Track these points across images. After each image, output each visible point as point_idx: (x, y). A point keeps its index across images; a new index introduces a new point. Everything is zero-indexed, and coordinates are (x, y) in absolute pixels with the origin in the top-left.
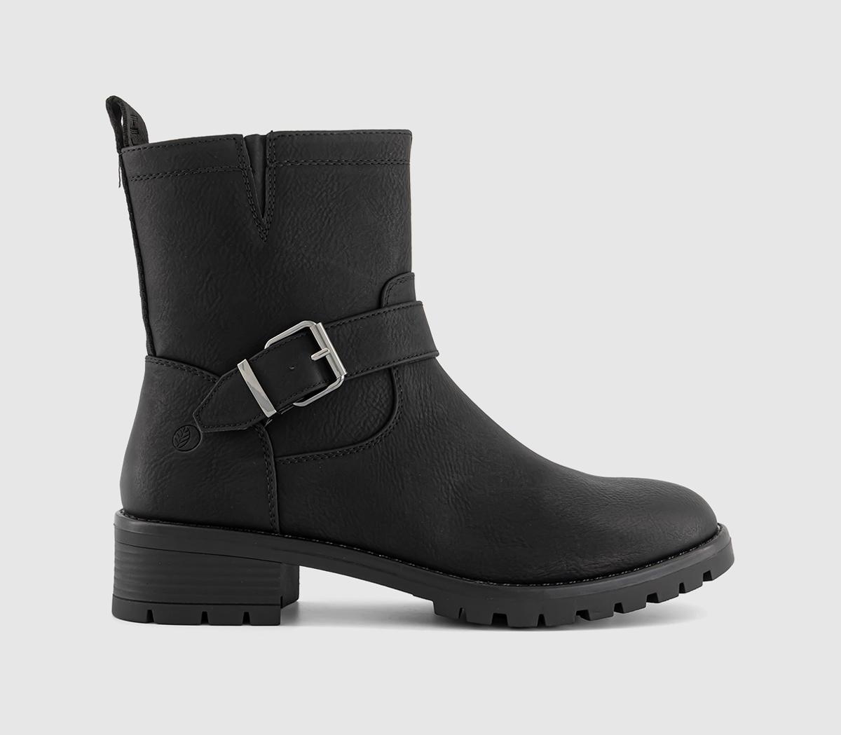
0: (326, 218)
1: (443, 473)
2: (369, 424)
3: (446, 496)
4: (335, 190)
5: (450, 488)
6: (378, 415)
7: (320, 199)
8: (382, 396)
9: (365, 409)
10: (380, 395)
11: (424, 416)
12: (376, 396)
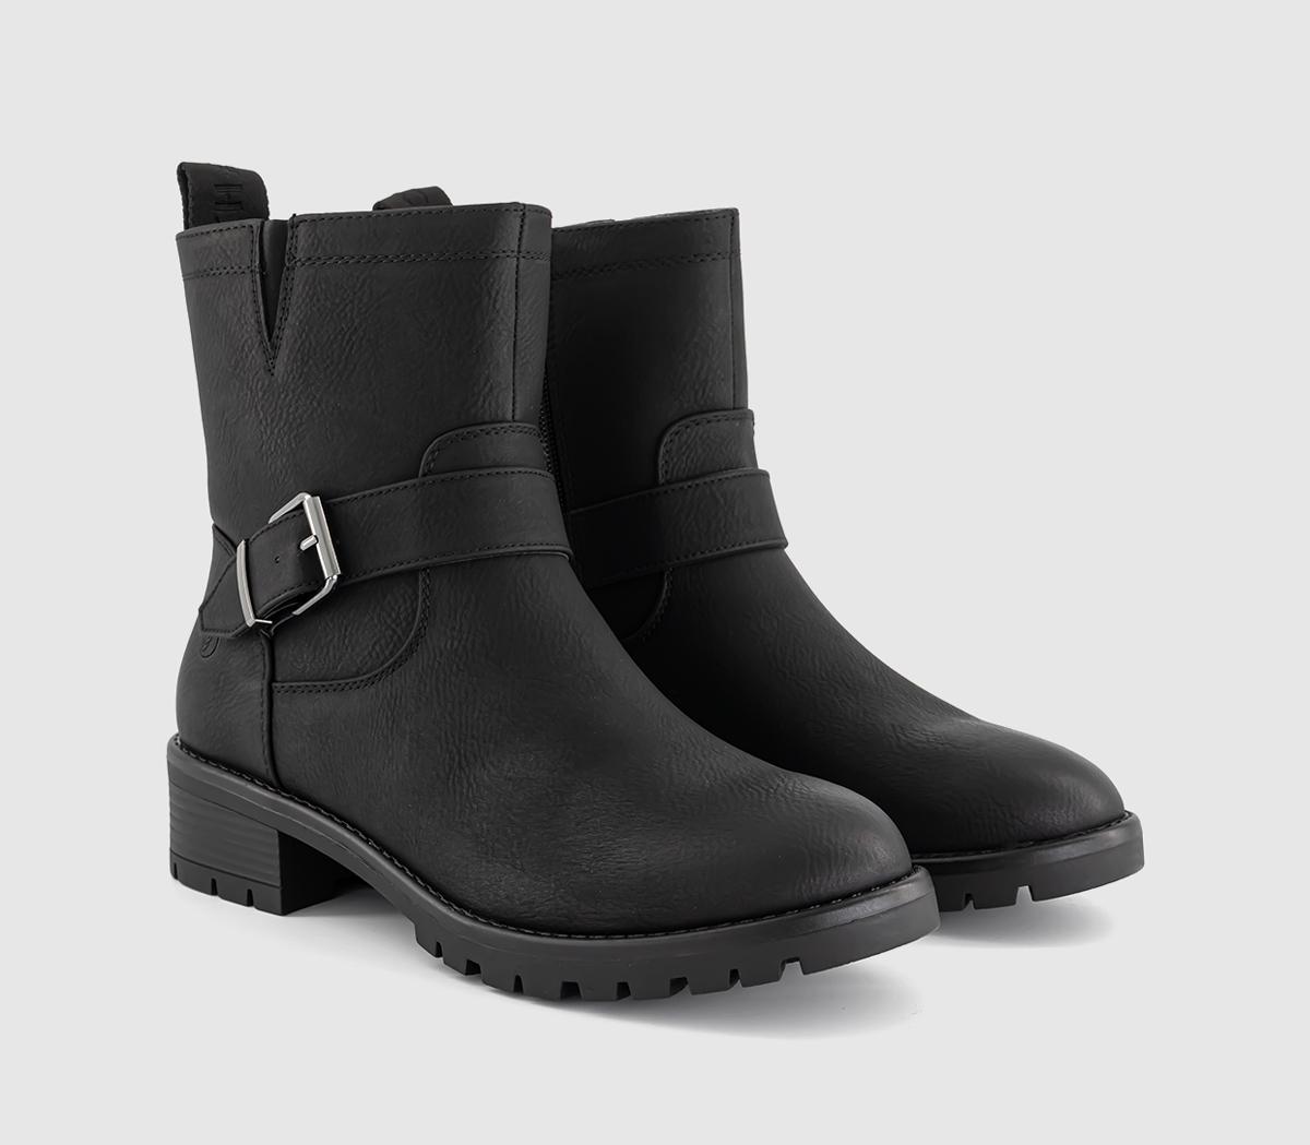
0: (348, 343)
1: (453, 736)
2: (377, 648)
3: (447, 769)
4: (365, 300)
5: (457, 759)
6: (392, 637)
7: (343, 314)
8: (402, 609)
9: (376, 626)
10: (399, 608)
11: (452, 645)
12: (393, 609)
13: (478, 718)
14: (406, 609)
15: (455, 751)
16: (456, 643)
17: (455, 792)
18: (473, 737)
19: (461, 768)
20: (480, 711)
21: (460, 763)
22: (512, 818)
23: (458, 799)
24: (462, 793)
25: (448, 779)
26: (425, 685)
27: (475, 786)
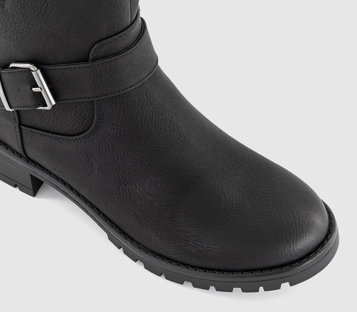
1: (119, 171)
3: (118, 185)
5: (122, 181)
10: (85, 112)
11: (114, 132)
12: (82, 113)
13: (131, 165)
14: (88, 113)
15: (121, 177)
16: (115, 131)
17: (123, 195)
18: (129, 172)
19: (125, 185)
20: (131, 162)
21: (124, 182)
22: (154, 213)
23: (125, 198)
24: (126, 196)
25: (119, 189)
26: (102, 147)
27: (133, 194)
